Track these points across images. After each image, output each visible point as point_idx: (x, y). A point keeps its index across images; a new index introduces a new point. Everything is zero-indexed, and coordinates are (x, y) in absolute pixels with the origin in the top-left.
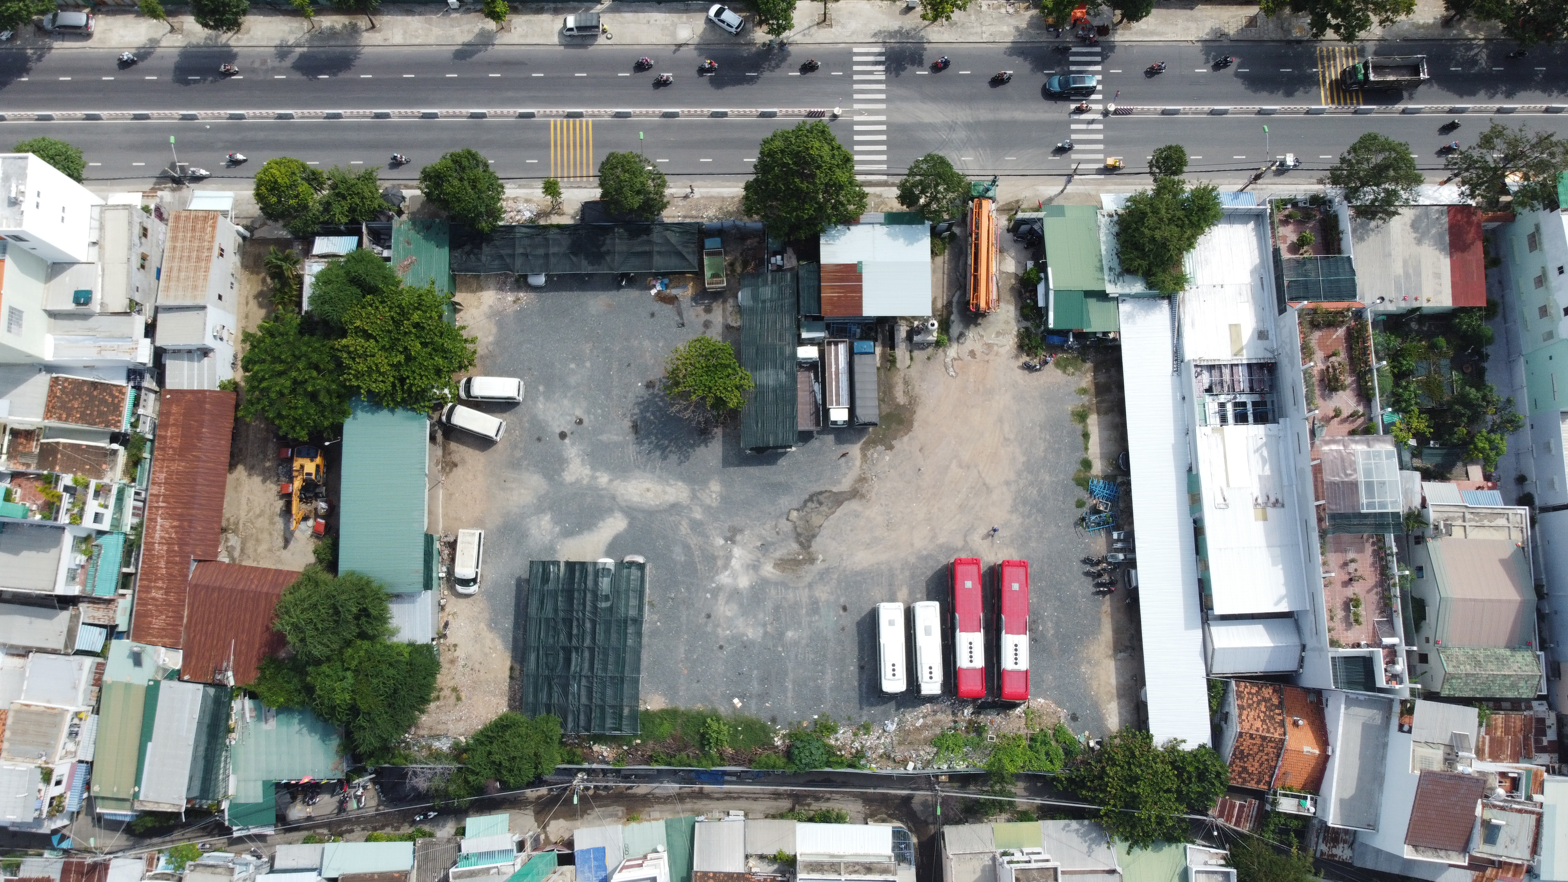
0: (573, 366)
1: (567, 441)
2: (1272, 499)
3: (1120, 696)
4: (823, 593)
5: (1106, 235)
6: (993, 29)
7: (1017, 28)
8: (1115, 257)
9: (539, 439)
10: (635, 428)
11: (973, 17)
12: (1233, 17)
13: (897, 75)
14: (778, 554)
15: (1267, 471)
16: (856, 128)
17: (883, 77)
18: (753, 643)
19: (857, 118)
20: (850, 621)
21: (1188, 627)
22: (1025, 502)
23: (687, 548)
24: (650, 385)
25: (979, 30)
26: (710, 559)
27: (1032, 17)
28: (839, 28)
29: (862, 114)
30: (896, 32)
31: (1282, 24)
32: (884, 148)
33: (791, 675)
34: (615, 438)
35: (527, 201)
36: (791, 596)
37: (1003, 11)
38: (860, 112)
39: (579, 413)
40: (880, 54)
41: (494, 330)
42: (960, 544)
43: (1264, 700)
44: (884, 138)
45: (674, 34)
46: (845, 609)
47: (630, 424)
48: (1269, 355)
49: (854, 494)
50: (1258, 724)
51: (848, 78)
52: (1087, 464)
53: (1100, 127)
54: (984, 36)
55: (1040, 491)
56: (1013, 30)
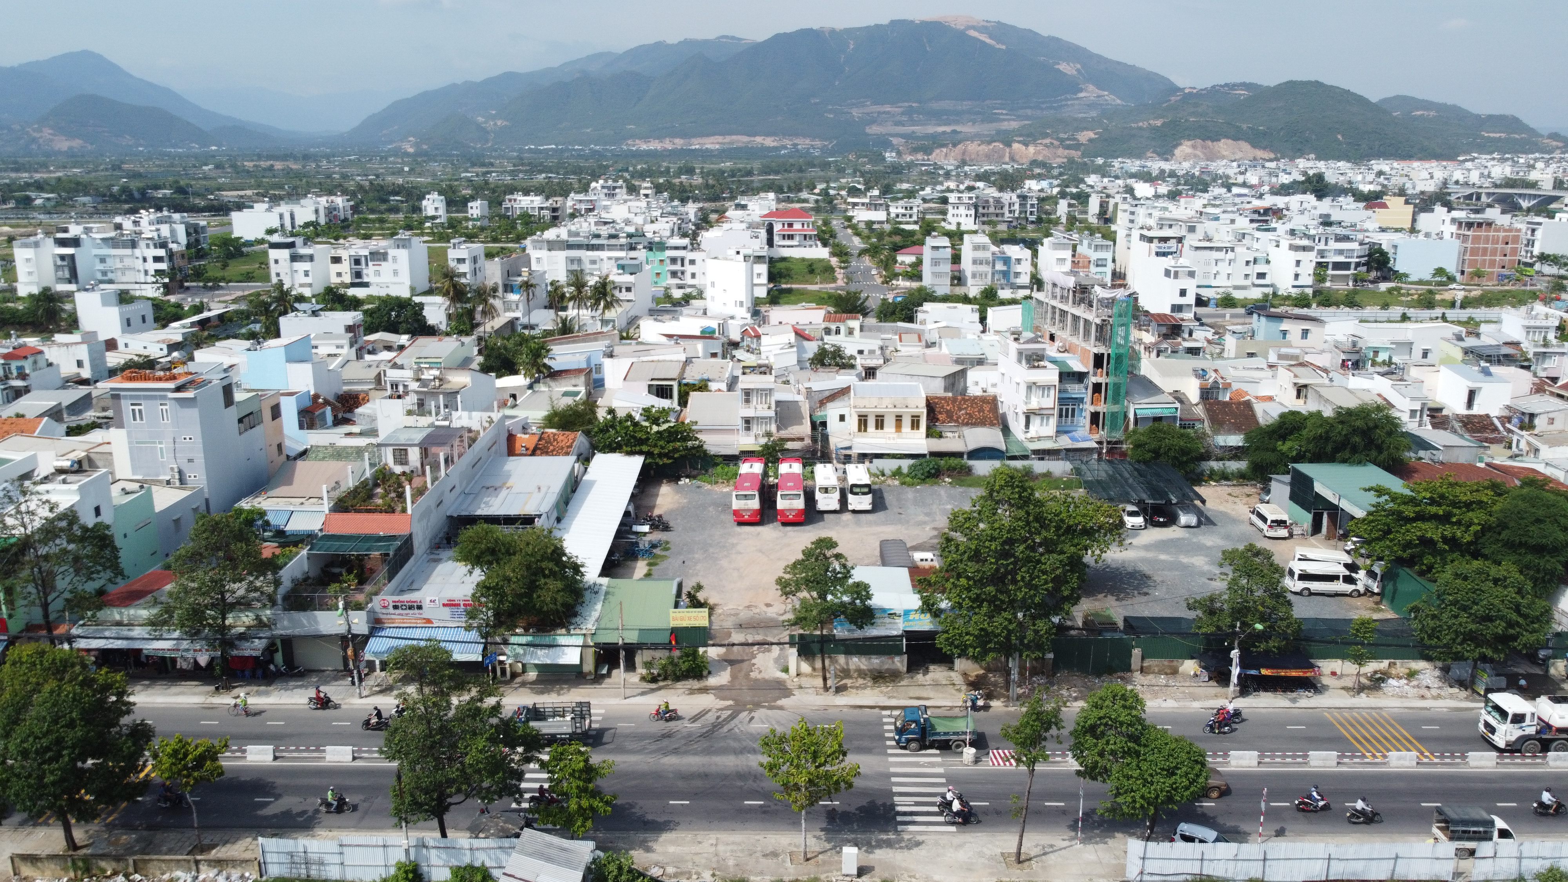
2: (492, 489)
3: (657, 495)
6: (695, 849)
7: (649, 849)
8: (587, 601)
10: (1147, 577)
13: (873, 802)
15: (486, 499)
17: (898, 799)
24: (1146, 594)
25: (721, 847)
28: (987, 852)
30: (880, 847)
33: (944, 496)
34: (1166, 572)
35: (1403, 696)
40: (906, 823)
47: (1154, 577)
48: (436, 552)
52: (651, 564)
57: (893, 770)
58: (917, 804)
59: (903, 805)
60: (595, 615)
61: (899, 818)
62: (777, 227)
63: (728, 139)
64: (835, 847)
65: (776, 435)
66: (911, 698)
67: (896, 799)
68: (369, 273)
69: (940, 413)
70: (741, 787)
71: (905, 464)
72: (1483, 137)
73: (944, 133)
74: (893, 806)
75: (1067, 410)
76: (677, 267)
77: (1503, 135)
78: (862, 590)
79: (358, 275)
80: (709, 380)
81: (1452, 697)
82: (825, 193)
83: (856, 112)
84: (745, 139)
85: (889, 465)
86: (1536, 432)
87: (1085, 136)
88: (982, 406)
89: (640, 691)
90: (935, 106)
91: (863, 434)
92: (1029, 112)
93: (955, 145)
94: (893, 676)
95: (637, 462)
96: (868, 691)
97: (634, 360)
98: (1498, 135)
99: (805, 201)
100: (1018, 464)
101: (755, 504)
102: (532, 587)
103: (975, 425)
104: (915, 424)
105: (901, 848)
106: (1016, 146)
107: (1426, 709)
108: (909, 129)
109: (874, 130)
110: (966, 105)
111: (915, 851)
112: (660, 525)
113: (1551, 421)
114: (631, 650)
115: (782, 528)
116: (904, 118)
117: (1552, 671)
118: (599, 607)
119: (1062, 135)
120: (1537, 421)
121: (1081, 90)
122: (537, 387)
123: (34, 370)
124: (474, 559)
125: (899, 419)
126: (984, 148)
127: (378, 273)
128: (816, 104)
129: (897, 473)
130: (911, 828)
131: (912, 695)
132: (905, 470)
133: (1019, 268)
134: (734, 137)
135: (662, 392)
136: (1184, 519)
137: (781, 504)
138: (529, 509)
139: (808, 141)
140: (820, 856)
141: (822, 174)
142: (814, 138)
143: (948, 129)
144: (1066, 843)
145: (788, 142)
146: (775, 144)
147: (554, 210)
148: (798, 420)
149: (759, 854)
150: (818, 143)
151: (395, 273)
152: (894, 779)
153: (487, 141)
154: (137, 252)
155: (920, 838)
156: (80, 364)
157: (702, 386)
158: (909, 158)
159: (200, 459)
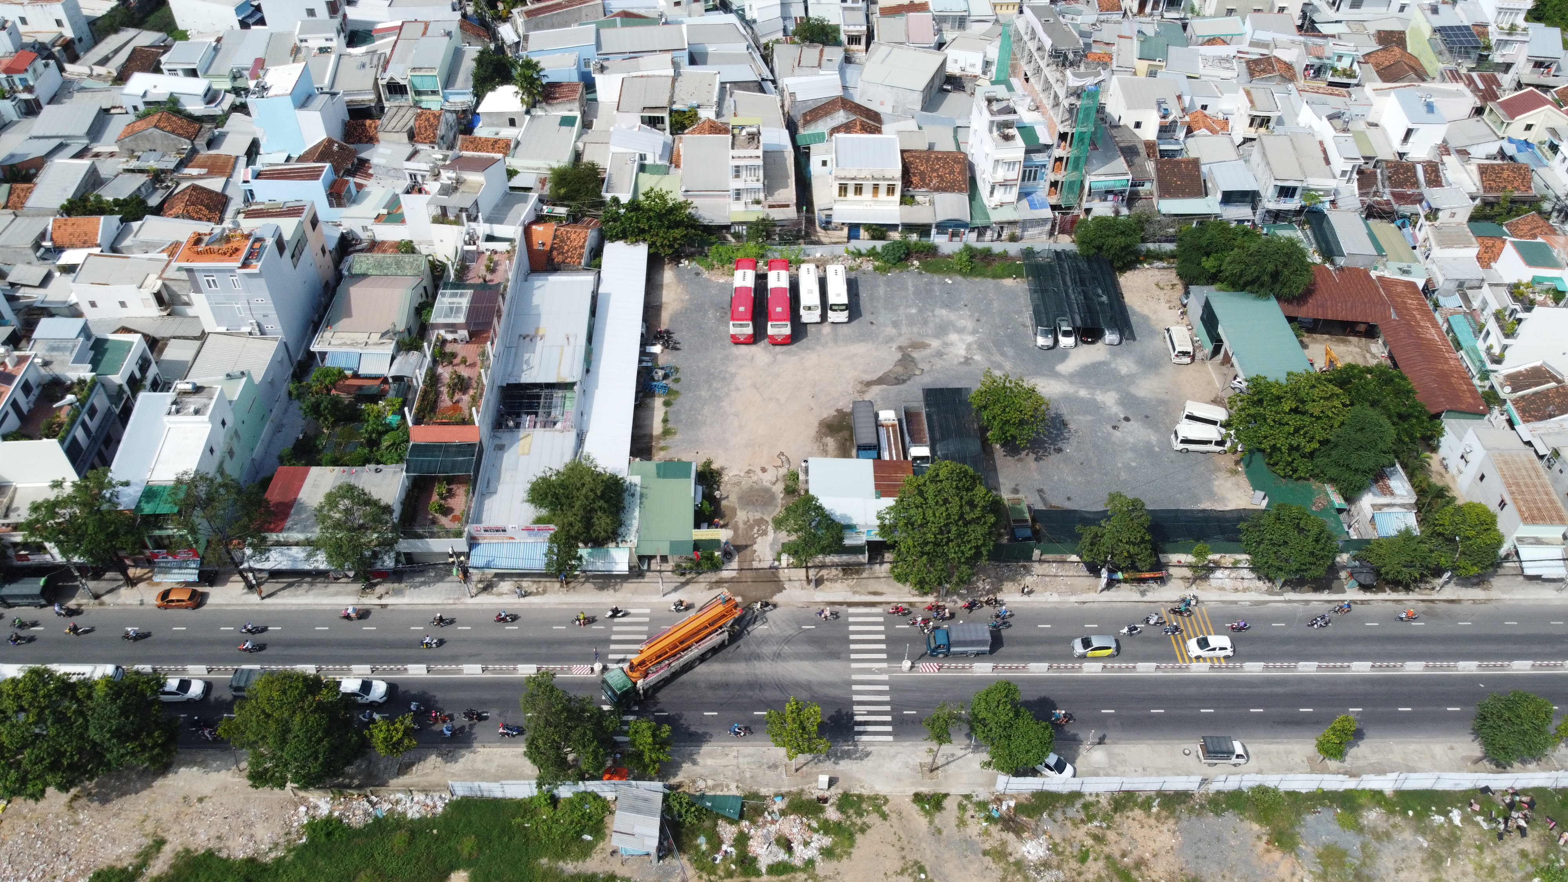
0: (1133, 464)
1: (1122, 416)
2: (528, 339)
3: (662, 286)
4: (891, 331)
5: (631, 525)
6: (724, 761)
7: (694, 763)
8: (627, 506)
9: (1147, 417)
10: (1064, 424)
11: (748, 774)
12: (427, 774)
13: (839, 711)
14: (928, 351)
15: (526, 356)
16: (884, 656)
17: (856, 708)
18: (942, 307)
19: (884, 665)
20: (866, 317)
21: (608, 296)
22: (724, 379)
23: (1003, 354)
24: (1060, 450)
25: (741, 760)
26: (982, 347)
27: (675, 775)
28: (911, 762)
29: (879, 669)
30: (842, 758)
31: (368, 767)
32: (852, 637)
33: (910, 292)
34: (1080, 417)
35: (1222, 589)
36: (915, 330)
37: (710, 783)
38: (881, 671)
39: (1117, 434)
40: (861, 733)
41: (1215, 489)
42: (779, 357)
43: (563, 253)
44: (853, 647)
45: (1111, 755)
46: (872, 323)
47: (1070, 426)
48: (498, 434)
49: (869, 384)
50: (573, 236)
51: (897, 707)
52: (667, 404)
53: (611, 657)
54: (735, 754)
55: (710, 386)
56: (699, 760)
57: (855, 677)
58: (870, 713)
59: (860, 714)
60: (635, 523)
61: (857, 728)
64: (814, 758)
65: (765, 202)
66: (870, 593)
67: (855, 708)
69: (914, 174)
70: (751, 697)
74: (853, 715)
75: (1030, 171)
80: (699, 107)
81: (1257, 590)
86: (1437, 223)
88: (953, 167)
89: (673, 585)
91: (842, 198)
94: (858, 568)
96: (838, 585)
97: (625, 75)
101: (749, 330)
103: (944, 190)
104: (891, 190)
105: (856, 759)
107: (1236, 602)
111: (866, 762)
112: (669, 343)
113: (1453, 215)
115: (771, 347)
117: (1338, 559)
118: (637, 513)
120: (1440, 214)
122: (534, 112)
123: (36, 79)
125: (876, 188)
130: (864, 738)
131: (871, 590)
132: (879, 249)
135: (655, 121)
137: (771, 331)
138: (564, 373)
140: (805, 768)
144: (963, 752)
148: (784, 178)
149: (765, 766)
152: (855, 688)
155: (869, 749)
156: (59, 23)
157: (692, 120)
159: (273, 315)
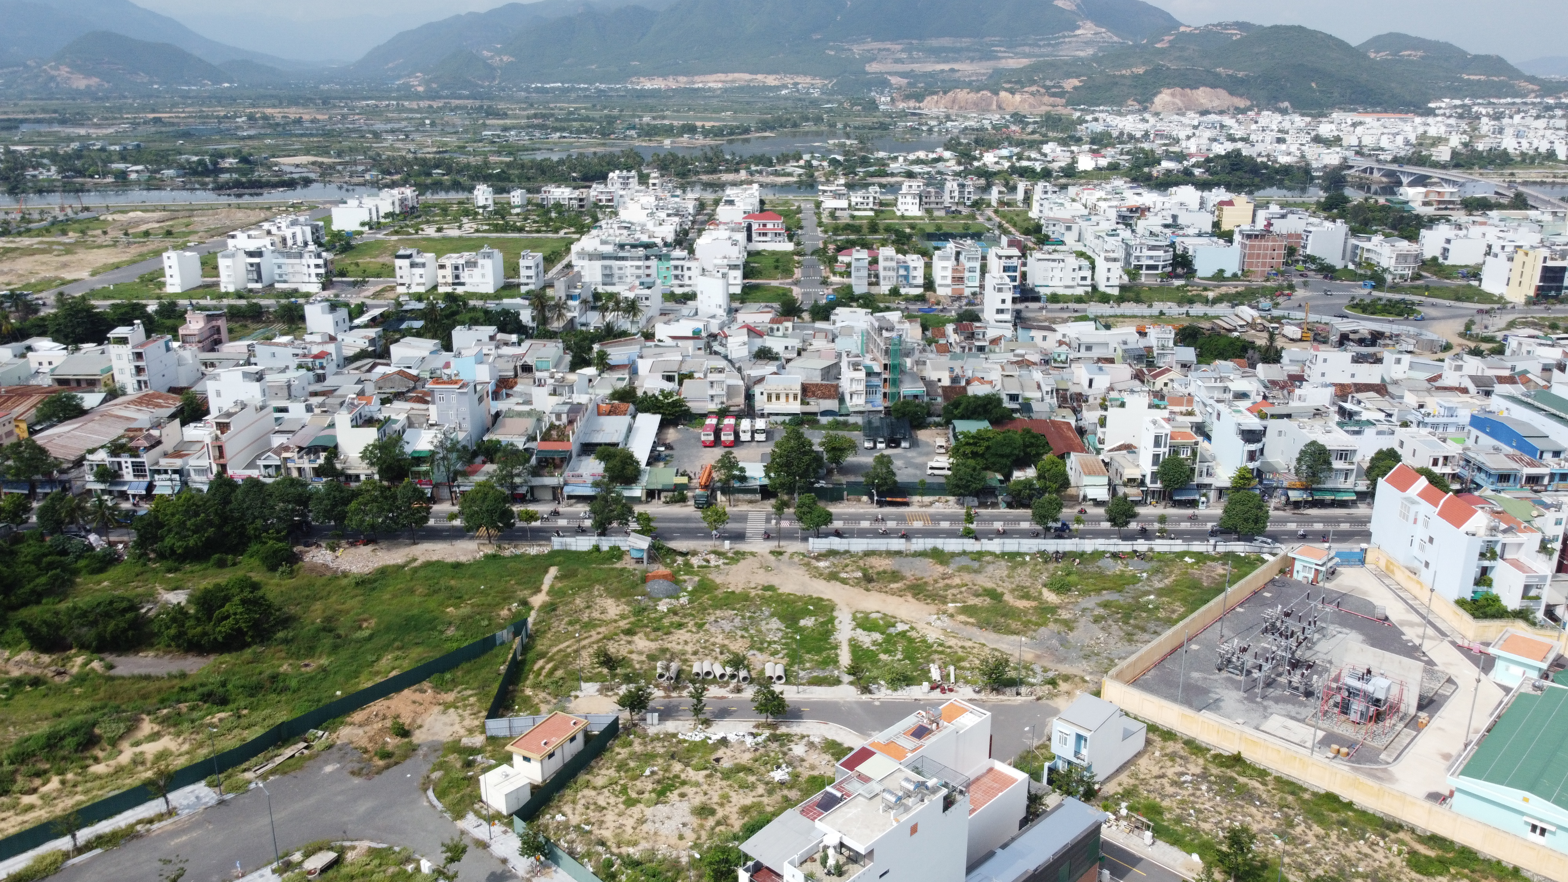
2: (595, 432)
3: (666, 430)
11: (694, 546)
13: (740, 534)
15: (594, 436)
21: (638, 426)
30: (737, 542)
40: (748, 538)
58: (753, 534)
59: (748, 534)
60: (645, 479)
62: (755, 227)
63: (731, 76)
65: (727, 403)
68: (465, 276)
69: (809, 392)
71: (787, 418)
72: (1462, 80)
73: (942, 71)
75: (871, 391)
76: (679, 272)
77: (1483, 78)
78: (742, 470)
79: (457, 277)
80: (693, 373)
82: (809, 165)
83: (857, 49)
84: (747, 76)
85: (780, 419)
87: (1070, 84)
88: (830, 389)
89: (664, 506)
90: (935, 43)
91: (770, 402)
92: (1027, 49)
93: (945, 93)
94: (756, 502)
95: (658, 418)
96: (745, 506)
97: (653, 362)
98: (1477, 78)
99: (790, 175)
100: (841, 419)
101: (712, 438)
102: (624, 468)
103: (825, 399)
104: (795, 398)
106: (1003, 94)
107: (943, 512)
108: (907, 67)
109: (873, 68)
110: (966, 42)
111: (749, 544)
112: (669, 447)
114: (660, 491)
115: (723, 448)
116: (904, 56)
118: (646, 476)
119: (1048, 83)
121: (1079, 27)
122: (603, 375)
124: (601, 458)
125: (787, 396)
126: (973, 96)
127: (471, 276)
128: (818, 40)
129: (783, 423)
132: (787, 422)
133: (915, 273)
134: (736, 75)
135: (670, 379)
136: (904, 444)
137: (723, 438)
138: (614, 440)
139: (808, 80)
141: (814, 128)
142: (814, 76)
143: (946, 67)
145: (788, 80)
146: (776, 83)
147: (581, 200)
148: (738, 395)
149: (701, 545)
150: (818, 82)
151: (483, 276)
152: (748, 529)
153: (494, 79)
154: (304, 261)
155: (751, 541)
157: (690, 376)
158: (901, 105)
159: (468, 418)
